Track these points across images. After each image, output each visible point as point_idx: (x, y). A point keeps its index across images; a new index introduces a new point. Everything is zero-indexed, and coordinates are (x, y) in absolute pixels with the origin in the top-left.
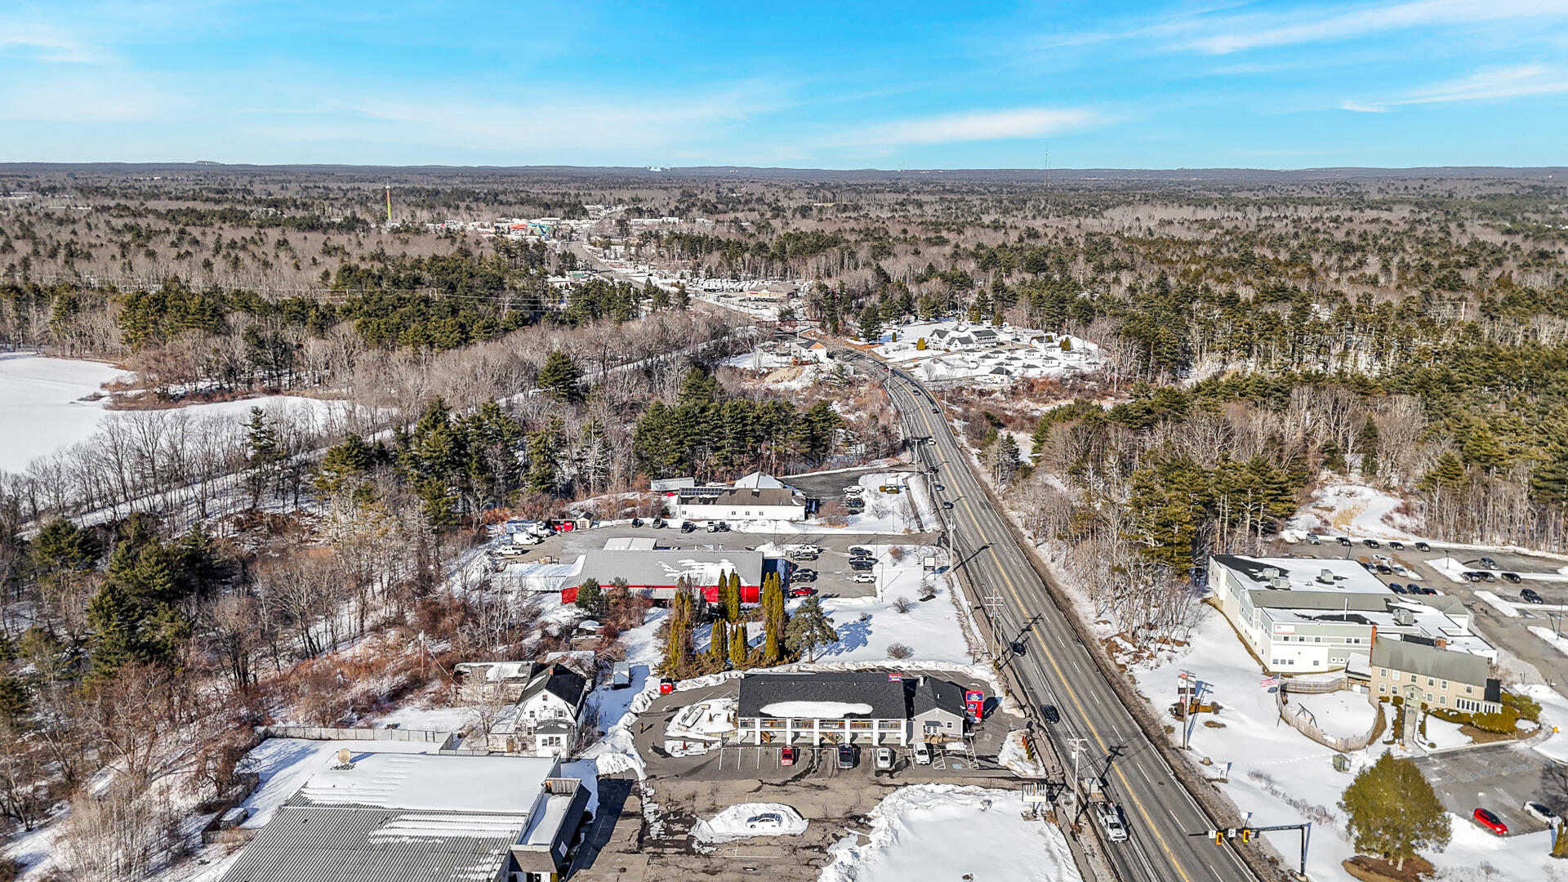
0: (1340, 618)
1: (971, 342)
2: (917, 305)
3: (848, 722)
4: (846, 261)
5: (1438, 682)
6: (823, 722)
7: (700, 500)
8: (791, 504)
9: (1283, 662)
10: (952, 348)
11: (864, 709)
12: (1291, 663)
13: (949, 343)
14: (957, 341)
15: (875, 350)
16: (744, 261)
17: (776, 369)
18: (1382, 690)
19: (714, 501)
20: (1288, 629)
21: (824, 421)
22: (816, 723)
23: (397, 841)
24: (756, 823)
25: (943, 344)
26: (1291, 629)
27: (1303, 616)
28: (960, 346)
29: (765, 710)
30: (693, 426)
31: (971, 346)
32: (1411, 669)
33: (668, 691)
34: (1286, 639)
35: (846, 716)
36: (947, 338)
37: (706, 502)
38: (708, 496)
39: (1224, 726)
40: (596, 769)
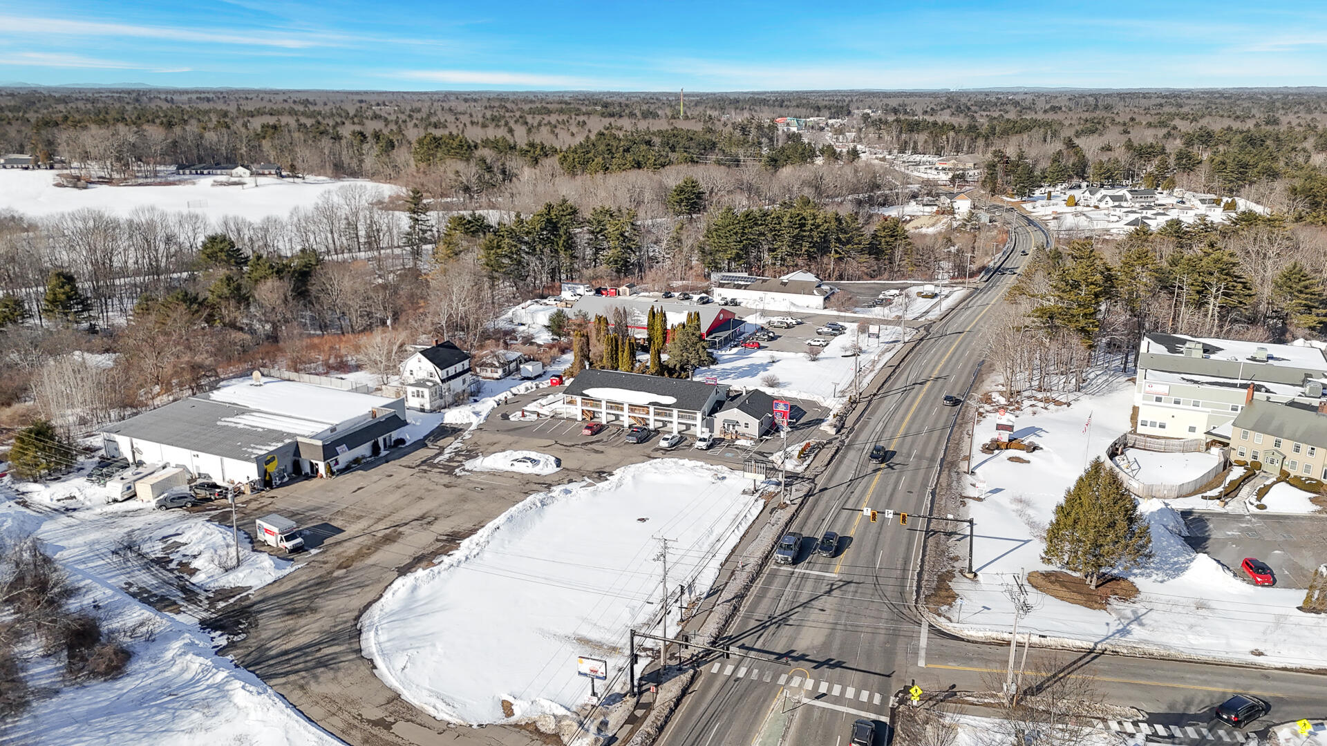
0: (1234, 386)
1: (1126, 200)
2: (1090, 171)
3: (652, 409)
5: (1305, 448)
6: (633, 407)
7: (735, 285)
8: (812, 294)
9: (1153, 424)
10: (1102, 205)
11: (670, 400)
12: (1162, 426)
13: (1100, 201)
15: (1024, 206)
17: (918, 217)
18: (1242, 454)
19: (746, 287)
20: (1162, 389)
21: (892, 236)
22: (626, 407)
23: (234, 425)
24: (516, 463)
25: (1094, 201)
26: (1165, 389)
27: (1188, 380)
28: (1111, 203)
29: (585, 392)
30: (751, 228)
31: (1124, 204)
32: (1278, 432)
33: (556, 384)
34: (1158, 399)
35: (650, 404)
36: (1099, 195)
37: (739, 287)
38: (742, 283)
39: (1029, 462)
40: (442, 419)
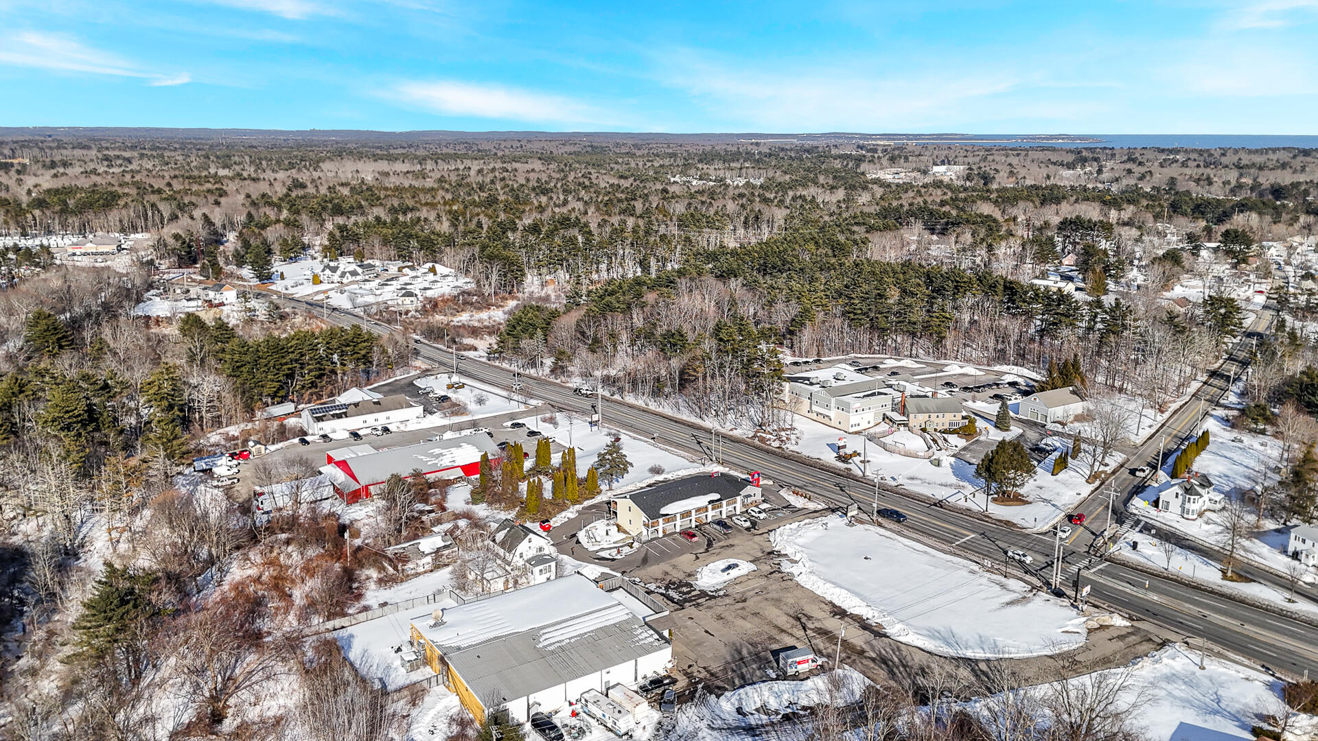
0: (874, 395)
1: (358, 274)
3: (709, 507)
4: (150, 214)
5: (941, 415)
6: (696, 511)
8: (409, 406)
9: (855, 425)
11: (716, 496)
12: (859, 424)
13: (341, 277)
14: (348, 275)
15: (271, 287)
16: (35, 219)
20: (858, 405)
22: (692, 512)
24: (730, 571)
25: (336, 277)
27: (857, 397)
28: (350, 278)
29: (663, 511)
31: (358, 278)
32: (928, 411)
34: (857, 411)
35: (707, 503)
36: (339, 273)
39: (869, 461)
